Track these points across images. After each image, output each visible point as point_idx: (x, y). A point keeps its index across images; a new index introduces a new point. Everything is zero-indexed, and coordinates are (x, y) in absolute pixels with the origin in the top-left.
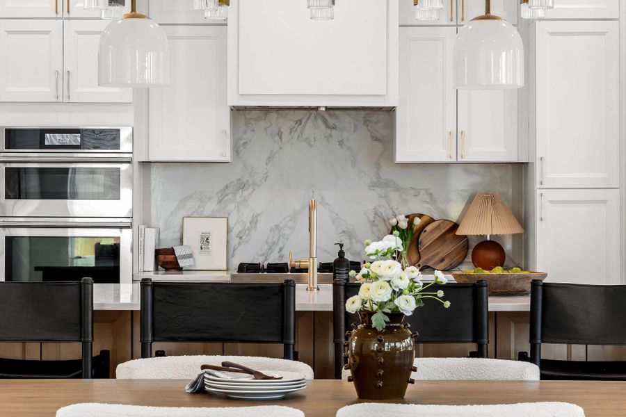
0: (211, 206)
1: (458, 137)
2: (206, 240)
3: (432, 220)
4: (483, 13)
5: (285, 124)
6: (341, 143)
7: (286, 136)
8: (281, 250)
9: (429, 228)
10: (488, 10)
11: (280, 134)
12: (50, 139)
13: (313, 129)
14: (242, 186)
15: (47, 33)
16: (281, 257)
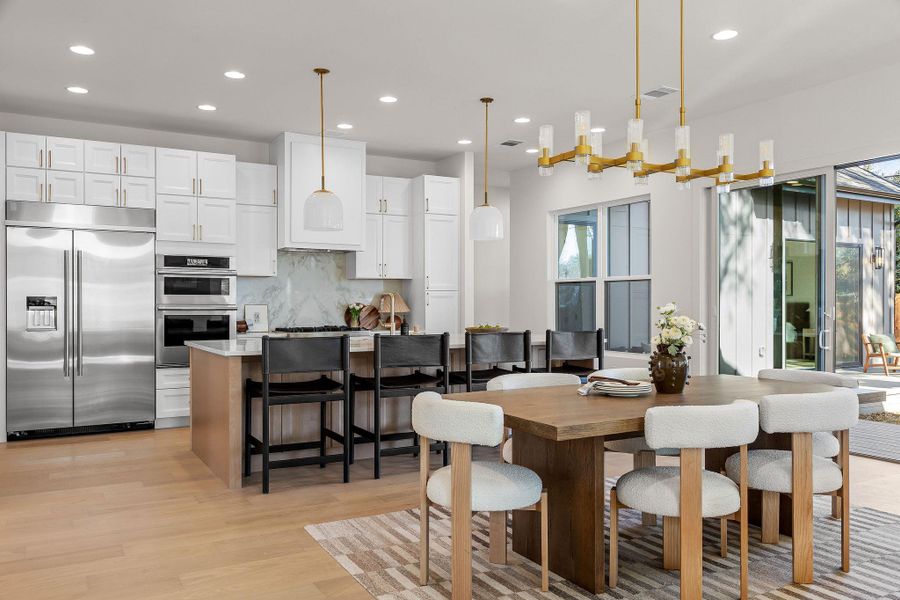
0: (259, 299)
1: (385, 266)
2: (257, 317)
11: (293, 264)
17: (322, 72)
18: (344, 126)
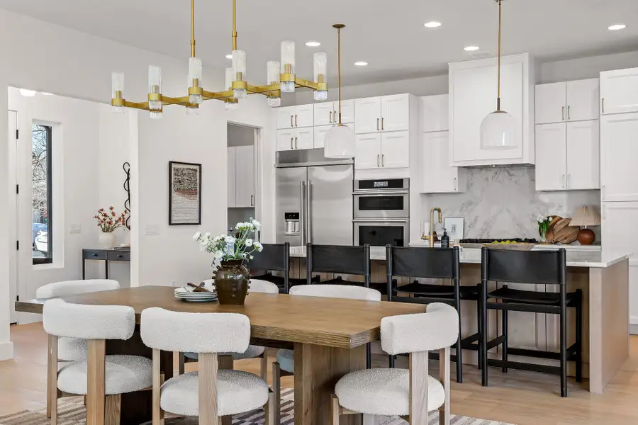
0: (457, 213)
1: (568, 177)
2: (454, 228)
3: (561, 219)
4: (496, 110)
5: (490, 174)
6: (516, 182)
7: (490, 179)
8: (488, 233)
9: (558, 223)
10: (499, 108)
11: (487, 179)
12: (386, 184)
13: (503, 175)
14: (470, 203)
15: (374, 139)
16: (489, 236)
17: (339, 27)
18: (471, 48)
